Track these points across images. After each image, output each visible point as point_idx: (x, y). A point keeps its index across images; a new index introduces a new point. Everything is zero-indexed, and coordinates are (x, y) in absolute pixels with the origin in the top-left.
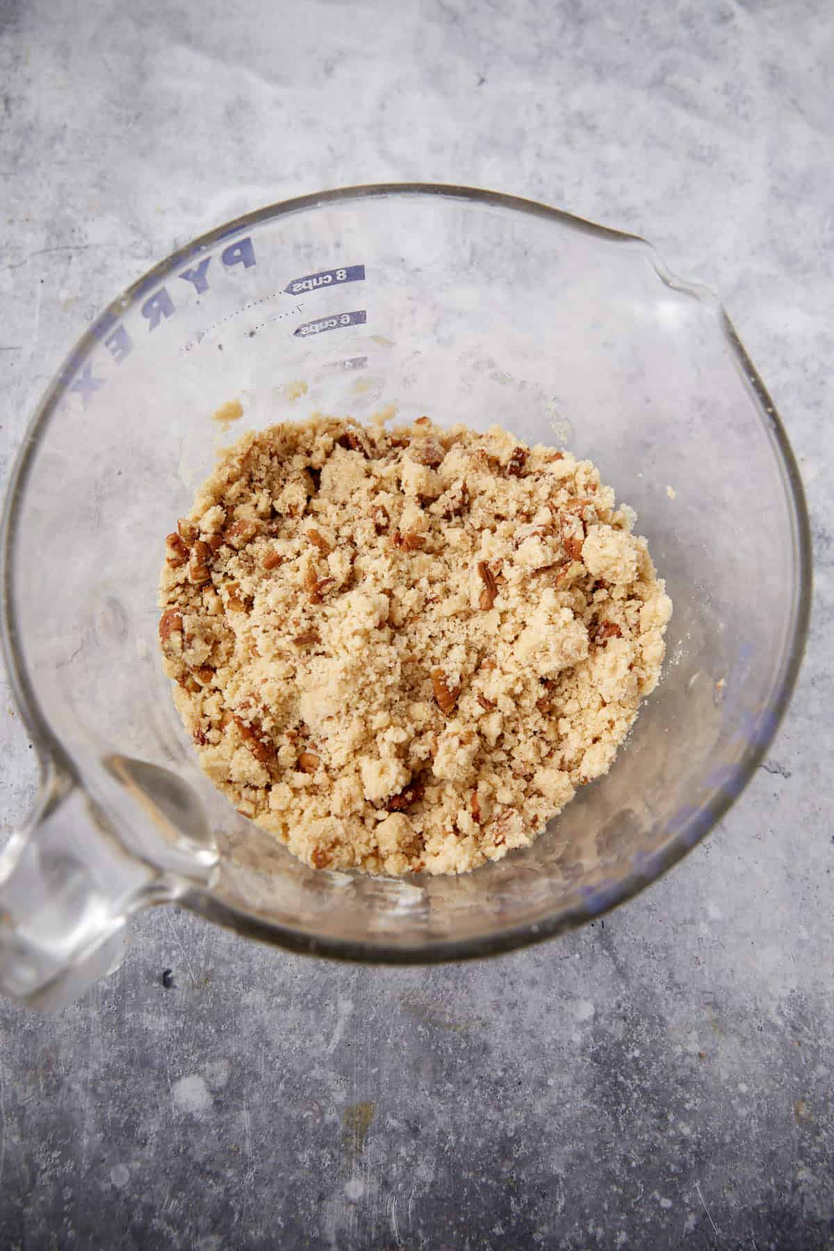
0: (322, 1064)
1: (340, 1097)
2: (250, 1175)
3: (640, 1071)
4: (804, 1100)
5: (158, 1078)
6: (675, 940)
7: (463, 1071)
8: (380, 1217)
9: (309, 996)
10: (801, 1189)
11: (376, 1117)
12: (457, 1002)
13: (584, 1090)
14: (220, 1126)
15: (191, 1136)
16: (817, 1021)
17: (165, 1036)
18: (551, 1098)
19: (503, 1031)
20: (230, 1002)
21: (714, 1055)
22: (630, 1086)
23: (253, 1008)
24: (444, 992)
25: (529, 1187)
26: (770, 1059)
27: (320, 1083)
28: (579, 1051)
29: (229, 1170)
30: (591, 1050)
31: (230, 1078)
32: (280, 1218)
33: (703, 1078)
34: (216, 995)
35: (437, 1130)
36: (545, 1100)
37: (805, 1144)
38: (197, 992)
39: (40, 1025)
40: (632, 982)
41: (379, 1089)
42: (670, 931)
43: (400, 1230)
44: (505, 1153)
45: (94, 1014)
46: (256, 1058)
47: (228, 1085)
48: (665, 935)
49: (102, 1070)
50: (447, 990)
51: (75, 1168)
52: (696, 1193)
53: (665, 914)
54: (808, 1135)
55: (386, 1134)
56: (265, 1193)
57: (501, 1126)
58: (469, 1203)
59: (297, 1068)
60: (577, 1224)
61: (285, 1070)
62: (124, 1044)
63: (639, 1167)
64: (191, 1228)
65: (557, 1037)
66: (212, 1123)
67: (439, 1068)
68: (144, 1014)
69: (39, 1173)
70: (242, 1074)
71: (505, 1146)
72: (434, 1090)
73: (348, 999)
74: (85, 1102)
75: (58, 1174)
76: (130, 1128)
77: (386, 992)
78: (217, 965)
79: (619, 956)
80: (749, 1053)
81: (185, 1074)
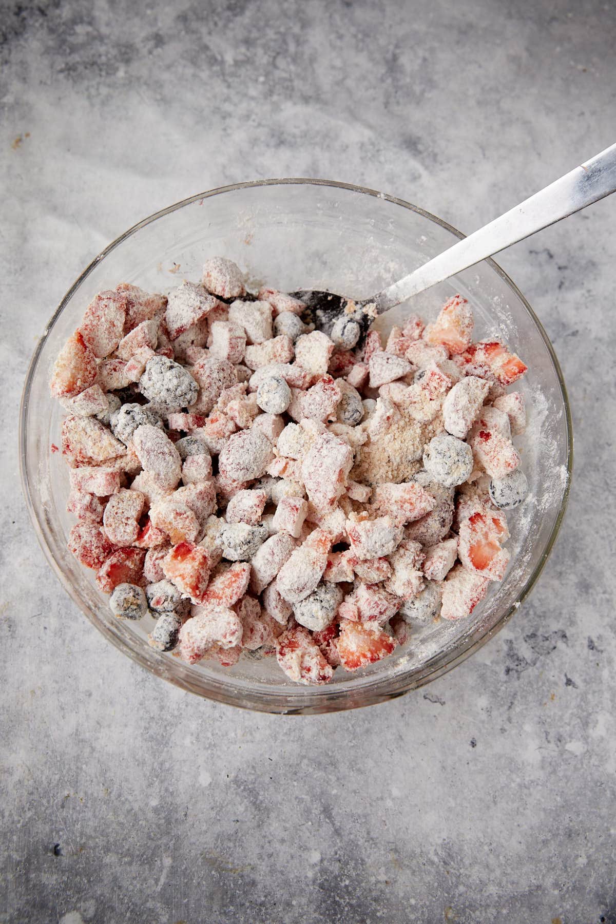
0: (153, 898)
1: (164, 919)
3: (349, 893)
4: (450, 907)
5: (51, 915)
6: (371, 810)
7: (240, 898)
9: (145, 856)
12: (236, 855)
13: (315, 907)
16: (459, 858)
17: (56, 887)
18: (294, 913)
19: (265, 872)
20: (96, 863)
21: (396, 882)
22: (343, 903)
23: (111, 866)
26: (429, 883)
27: (152, 911)
28: (311, 883)
30: (319, 882)
31: (96, 911)
33: (388, 897)
34: (87, 858)
36: (290, 914)
38: (75, 857)
40: (344, 838)
41: (188, 913)
42: (368, 805)
45: (10, 876)
46: (112, 897)
47: (95, 916)
48: (365, 808)
50: (230, 848)
59: (139, 902)
61: (130, 904)
62: (29, 894)
65: (298, 875)
67: (225, 897)
68: (43, 874)
70: (104, 908)
72: (222, 911)
73: (169, 856)
78: (88, 839)
79: (336, 822)
80: (417, 880)
81: (68, 911)
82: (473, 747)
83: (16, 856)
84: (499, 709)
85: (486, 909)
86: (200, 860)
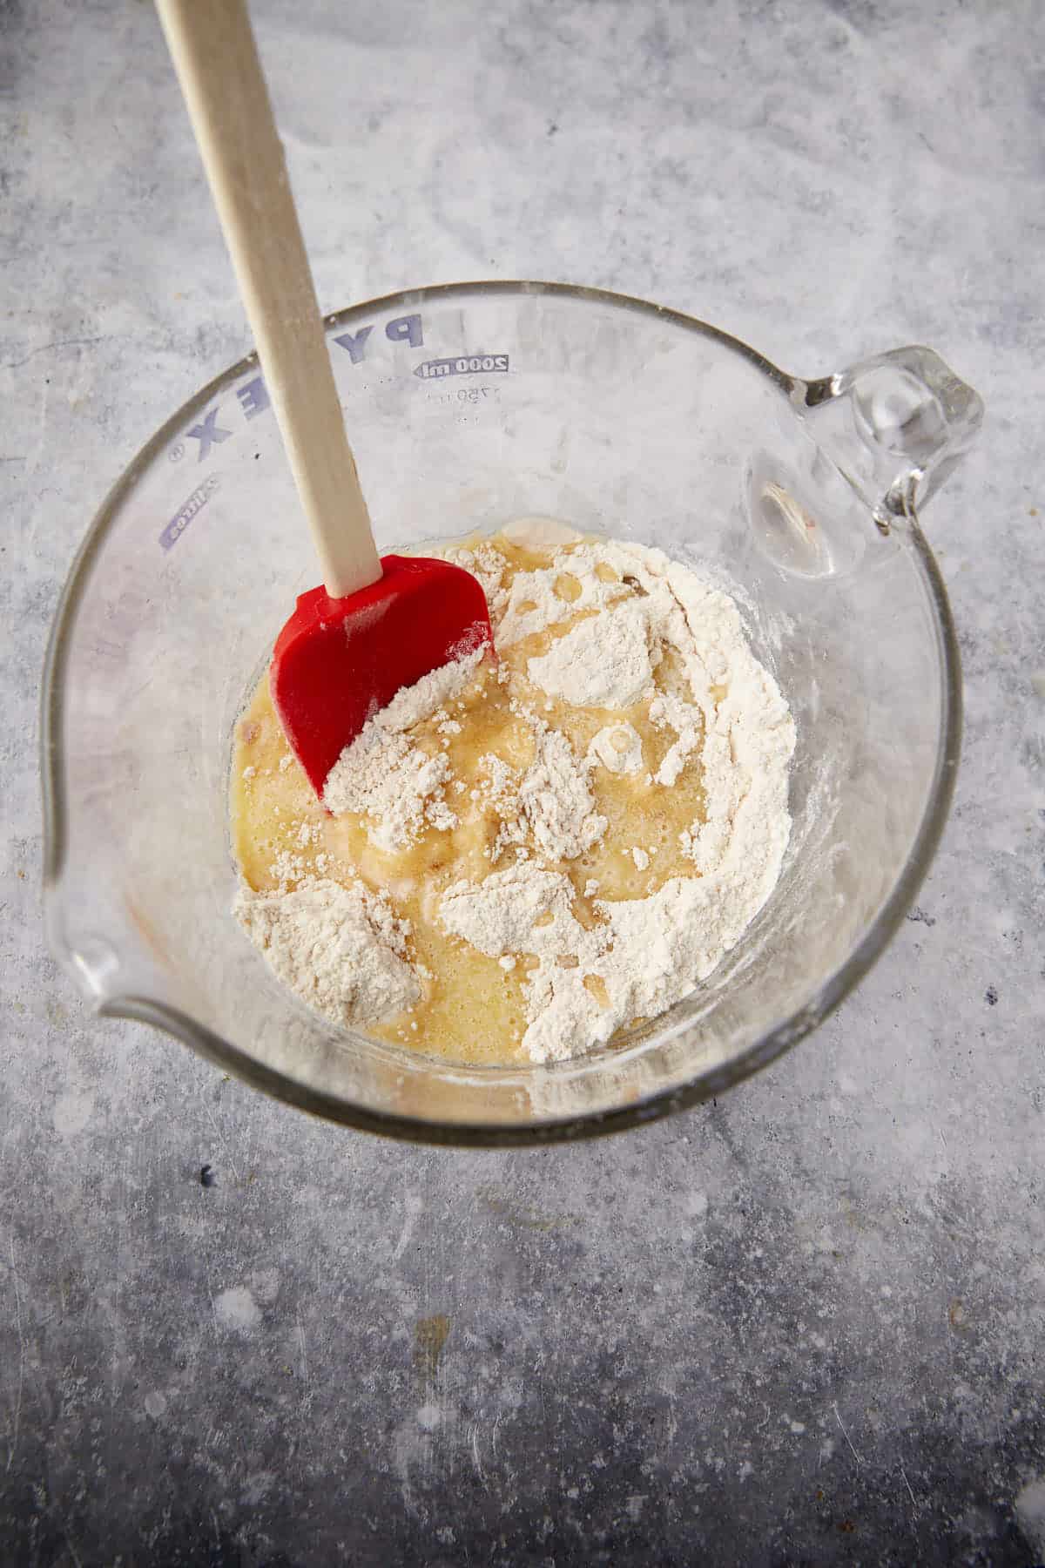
0: (388, 1271)
1: (409, 1310)
2: (307, 1401)
3: (763, 1273)
4: (960, 1303)
5: (197, 1291)
6: (801, 1118)
7: (553, 1277)
8: (460, 1448)
9: (371, 1193)
10: (958, 1408)
11: (452, 1332)
12: (544, 1196)
13: (697, 1296)
14: (270, 1345)
15: (237, 1357)
16: (973, 1210)
17: (205, 1242)
18: (659, 1307)
19: (600, 1229)
20: (279, 1202)
21: (853, 1252)
22: (752, 1291)
23: (306, 1208)
24: (529, 1186)
25: (634, 1411)
26: (918, 1256)
27: (385, 1294)
28: (689, 1251)
29: (282, 1396)
30: (705, 1250)
31: (281, 1290)
32: (342, 1452)
33: (839, 1281)
34: (263, 1194)
35: (524, 1346)
36: (651, 1309)
37: (962, 1355)
38: (240, 1191)
39: (60, 1232)
40: (752, 1169)
41: (455, 1300)
42: (796, 1108)
43: (483, 1462)
44: (605, 1372)
45: (122, 1218)
46: (310, 1267)
47: (278, 1299)
48: (790, 1113)
49: (133, 1283)
50: (533, 1183)
51: (103, 1397)
52: (833, 1414)
53: (789, 1089)
54: (966, 1344)
55: (465, 1352)
56: (325, 1423)
57: (600, 1341)
58: (563, 1431)
59: (361, 1277)
60: (692, 1454)
61: (345, 1280)
62: (157, 1252)
63: (764, 1386)
64: (239, 1465)
65: (664, 1237)
66: (261, 1342)
67: (524, 1274)
68: (180, 1217)
69: (63, 1403)
70: (295, 1284)
71: (605, 1364)
72: (520, 1300)
73: (417, 1195)
74: (114, 1320)
75: (85, 1404)
76: (167, 1348)
77: (461, 1186)
78: (264, 1159)
79: (733, 1139)
80: (894, 1251)
81: (228, 1286)
82: (992, 1003)
83: (131, 1183)
84: (1036, 936)
85: (1026, 1308)
86: (476, 1204)
